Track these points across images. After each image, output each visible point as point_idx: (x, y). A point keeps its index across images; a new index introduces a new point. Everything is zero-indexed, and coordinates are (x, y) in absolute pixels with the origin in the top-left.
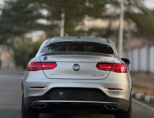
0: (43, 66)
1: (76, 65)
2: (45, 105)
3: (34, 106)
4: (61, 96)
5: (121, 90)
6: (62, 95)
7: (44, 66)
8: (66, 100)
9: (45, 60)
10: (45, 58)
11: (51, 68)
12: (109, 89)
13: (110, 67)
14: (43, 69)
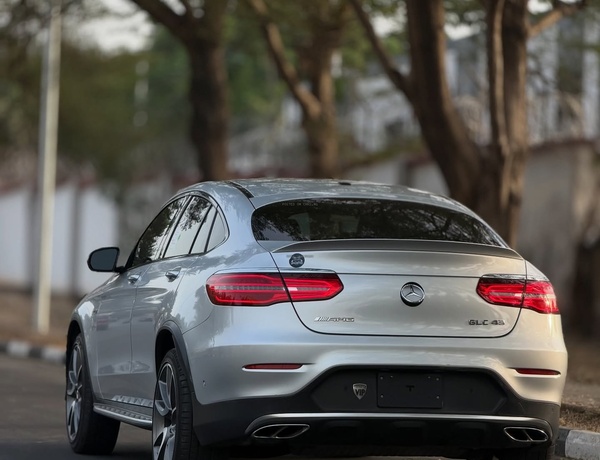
0: (290, 289)
2: (302, 427)
3: (259, 433)
4: (359, 397)
5: (557, 373)
6: (362, 392)
7: (294, 289)
8: (378, 409)
9: (296, 266)
10: (297, 261)
11: (324, 296)
13: (519, 295)
14: (291, 298)
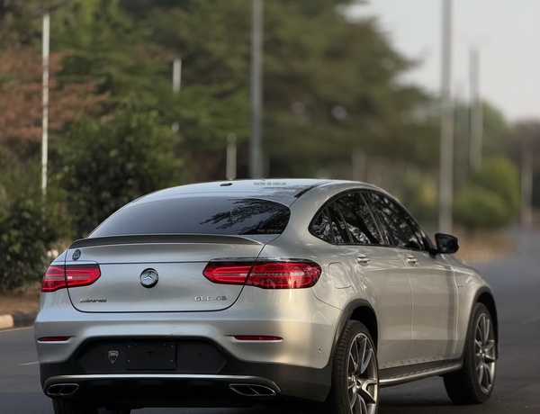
0: (68, 278)
1: (148, 271)
2: (75, 387)
3: (51, 391)
4: (113, 362)
5: (279, 338)
6: (114, 357)
7: (71, 278)
8: (126, 371)
9: (75, 259)
10: (77, 256)
11: (87, 282)
12: (238, 337)
13: (245, 275)
14: (68, 285)
